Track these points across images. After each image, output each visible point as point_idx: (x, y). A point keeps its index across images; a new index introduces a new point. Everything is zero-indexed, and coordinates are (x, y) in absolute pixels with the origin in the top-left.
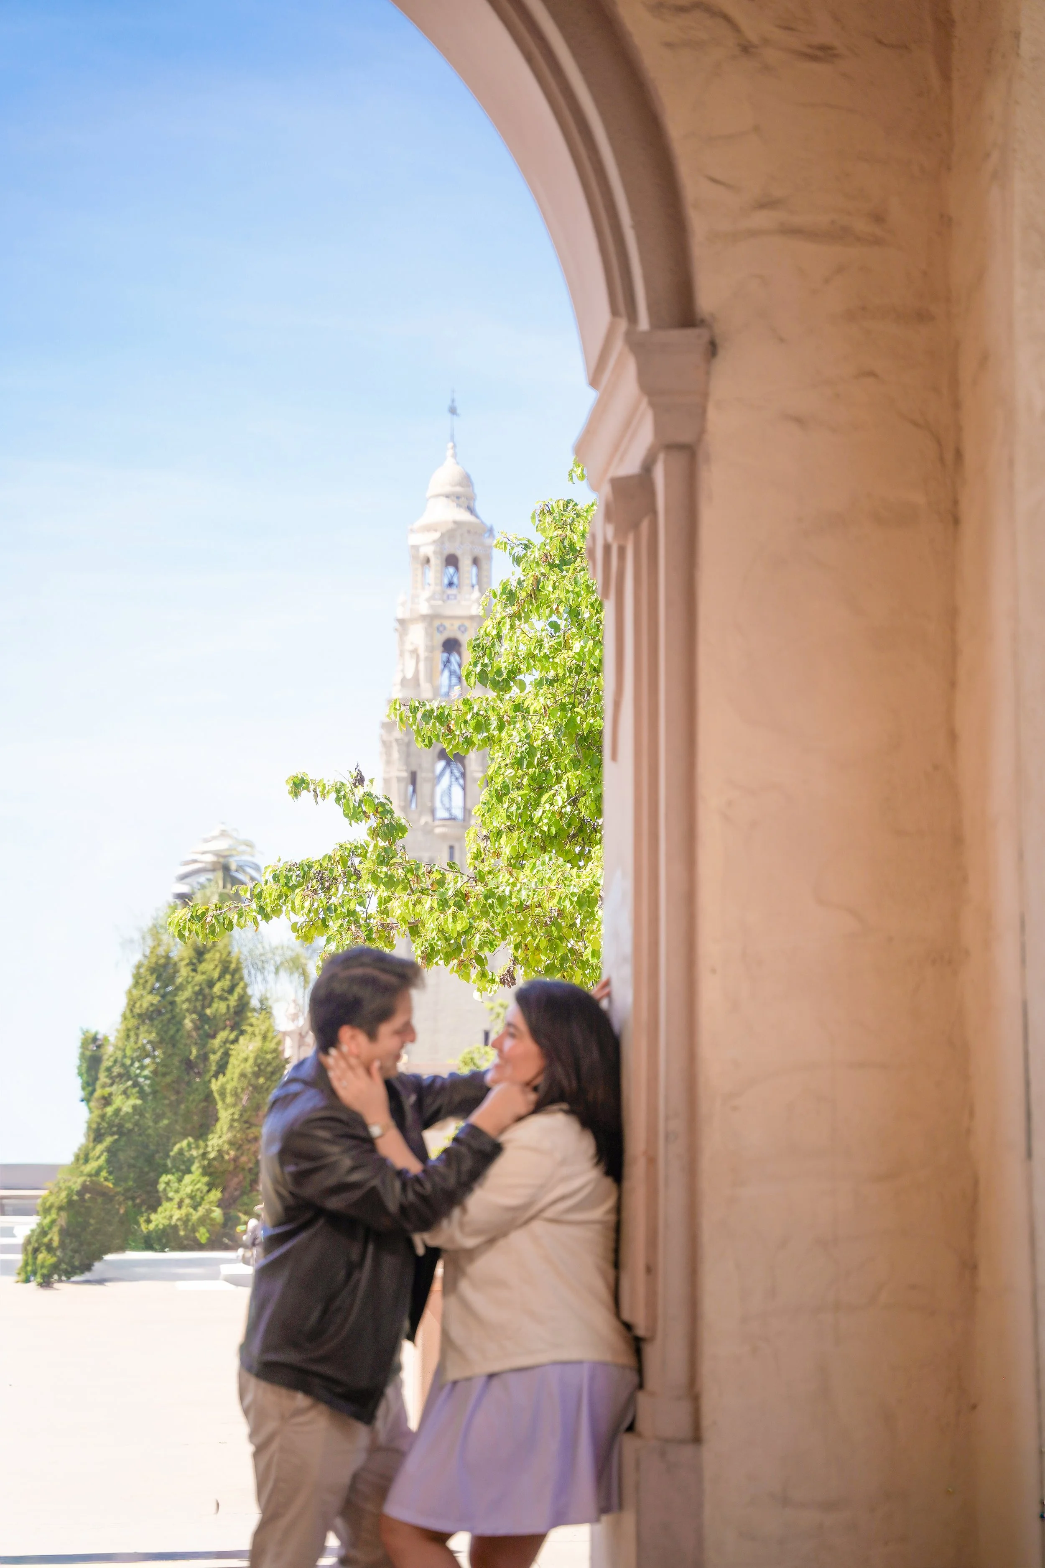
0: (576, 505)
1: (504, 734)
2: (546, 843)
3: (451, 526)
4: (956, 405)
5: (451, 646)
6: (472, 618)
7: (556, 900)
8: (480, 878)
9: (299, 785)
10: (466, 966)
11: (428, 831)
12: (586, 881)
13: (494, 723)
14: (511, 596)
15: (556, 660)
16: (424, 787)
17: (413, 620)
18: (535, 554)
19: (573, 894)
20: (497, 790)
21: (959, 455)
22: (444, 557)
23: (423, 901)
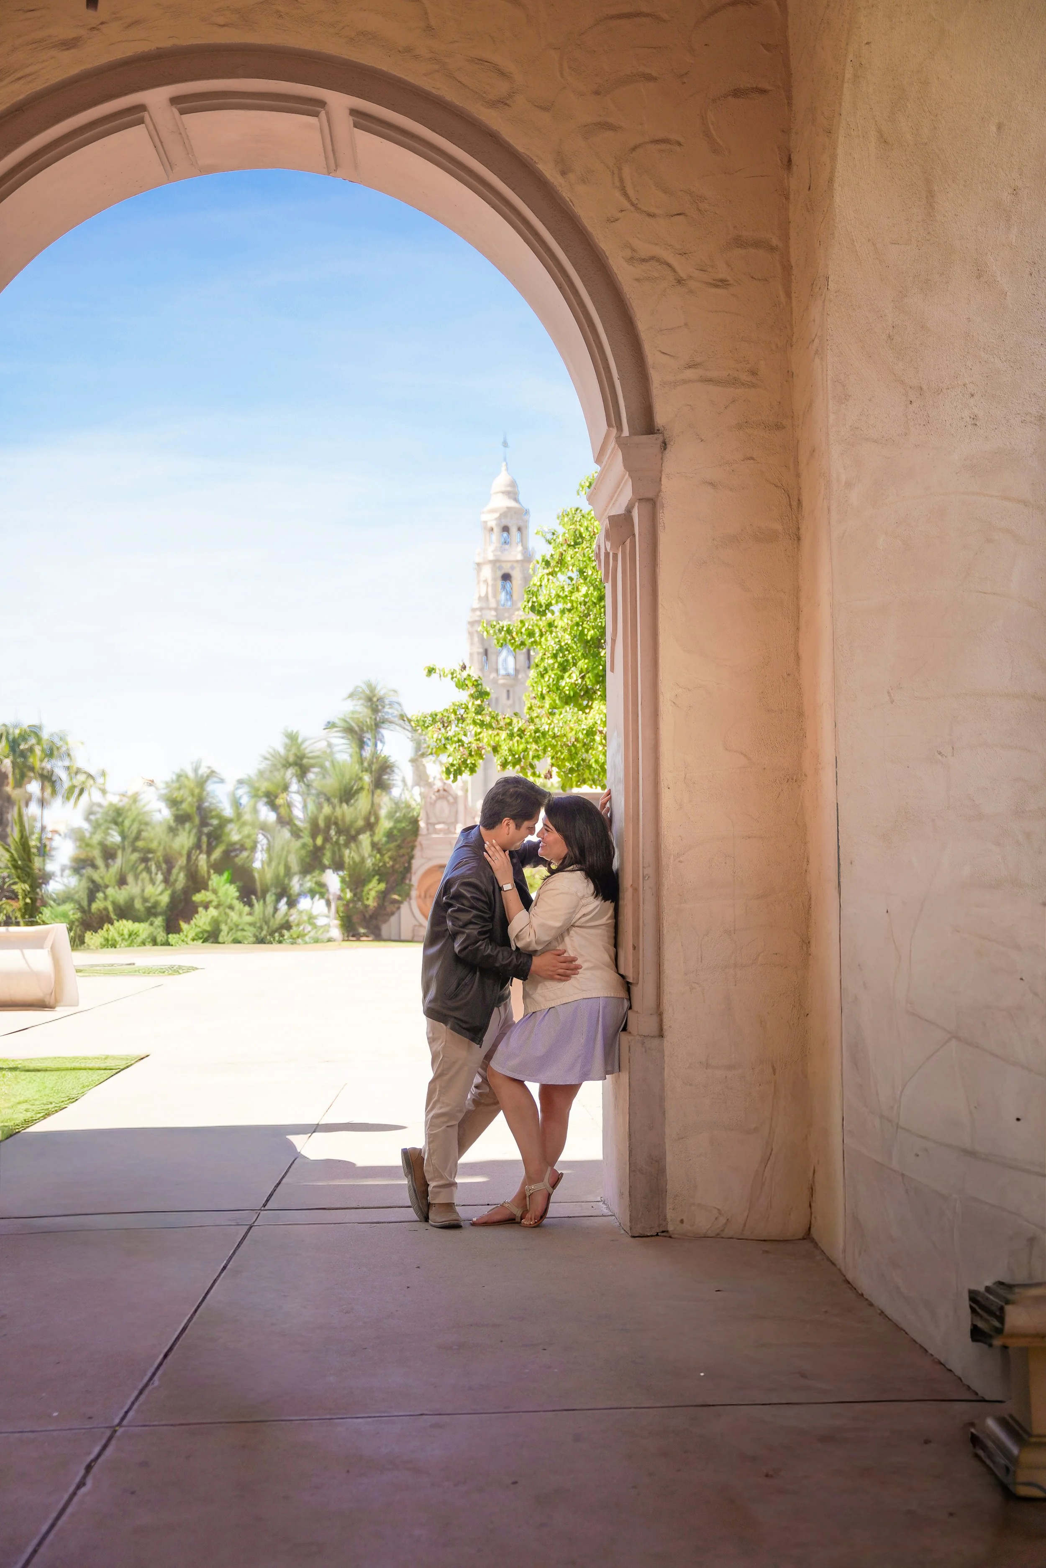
0: (581, 511)
1: (543, 639)
2: (567, 700)
3: (505, 510)
4: (798, 476)
5: (506, 577)
6: (517, 561)
7: (574, 733)
8: (531, 720)
9: (431, 671)
10: (525, 769)
11: (495, 682)
12: (590, 722)
13: (537, 634)
14: (548, 563)
15: (572, 598)
16: (492, 657)
17: (484, 563)
18: (560, 539)
19: (583, 729)
20: (540, 672)
21: (799, 501)
22: (502, 527)
23: (500, 734)
